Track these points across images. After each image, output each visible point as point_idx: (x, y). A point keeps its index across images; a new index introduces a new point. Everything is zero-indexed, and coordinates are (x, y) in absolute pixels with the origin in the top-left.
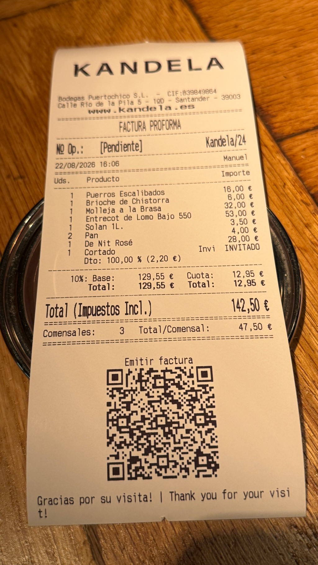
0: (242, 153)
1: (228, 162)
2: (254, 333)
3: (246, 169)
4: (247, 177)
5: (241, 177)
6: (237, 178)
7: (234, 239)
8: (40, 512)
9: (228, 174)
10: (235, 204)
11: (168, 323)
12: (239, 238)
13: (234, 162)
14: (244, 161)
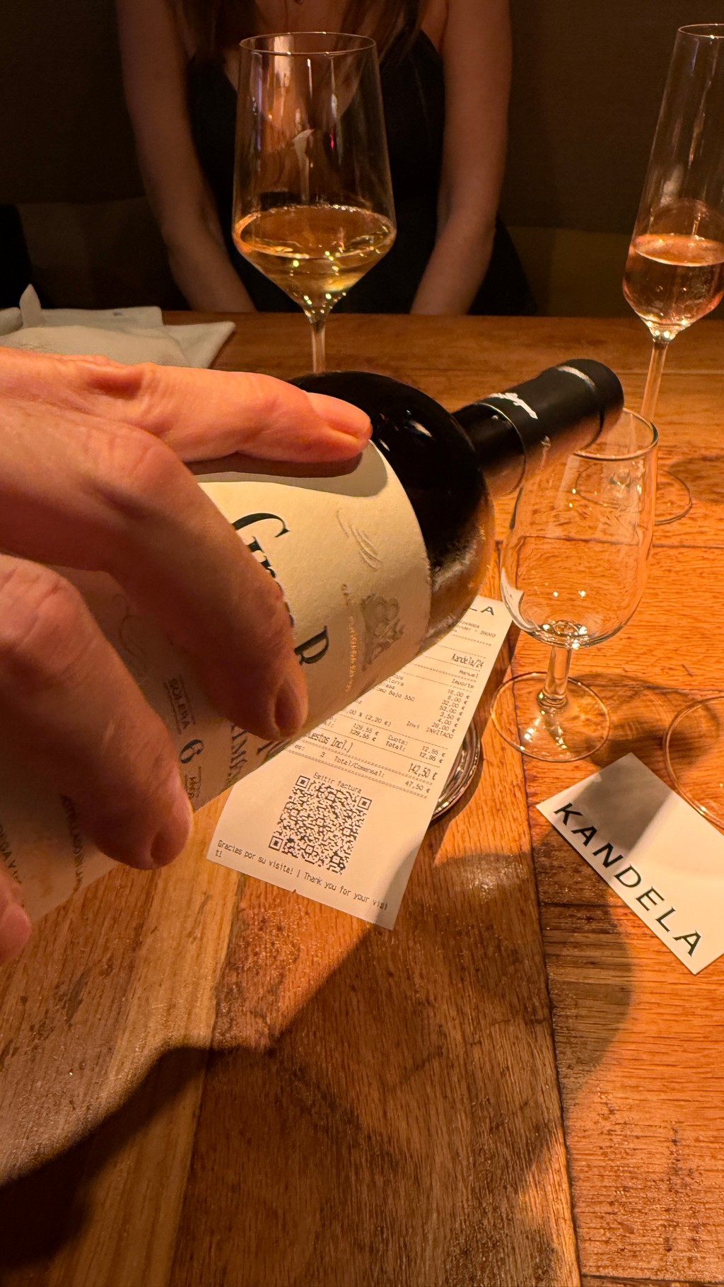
0: (475, 673)
1: (461, 675)
2: (415, 790)
3: (472, 684)
4: (470, 689)
5: (466, 688)
6: (463, 687)
7: (437, 726)
8: (217, 851)
9: (457, 682)
10: (451, 703)
11: (357, 762)
12: (441, 726)
13: (467, 676)
14: (474, 678)
